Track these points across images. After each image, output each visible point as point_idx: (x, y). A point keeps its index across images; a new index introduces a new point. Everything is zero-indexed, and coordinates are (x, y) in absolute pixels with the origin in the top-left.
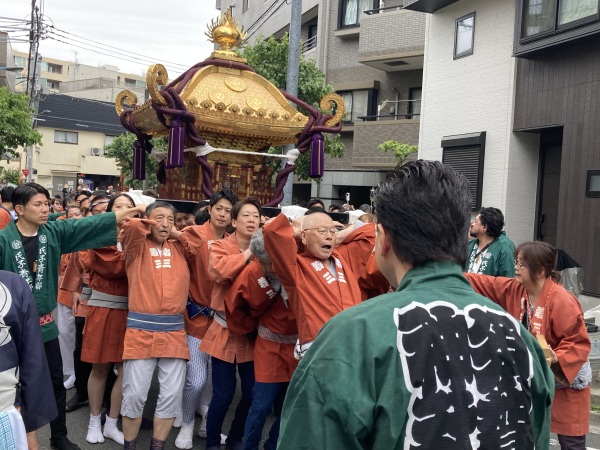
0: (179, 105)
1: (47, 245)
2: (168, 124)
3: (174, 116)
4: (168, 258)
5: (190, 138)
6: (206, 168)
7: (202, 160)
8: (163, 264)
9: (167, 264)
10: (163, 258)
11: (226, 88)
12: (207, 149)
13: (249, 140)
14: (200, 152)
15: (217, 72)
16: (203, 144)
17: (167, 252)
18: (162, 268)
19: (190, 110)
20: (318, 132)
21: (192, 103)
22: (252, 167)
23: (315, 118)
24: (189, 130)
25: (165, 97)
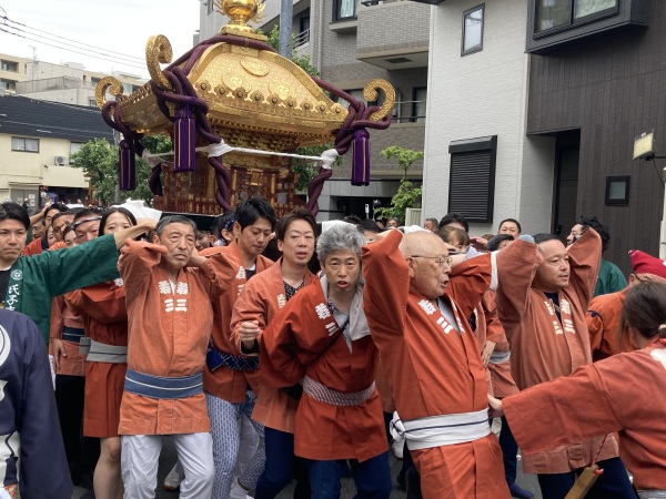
0: (188, 89)
1: (22, 282)
2: (172, 114)
3: (181, 105)
4: (182, 297)
5: (200, 134)
6: (220, 172)
7: (216, 162)
8: (175, 305)
9: (182, 307)
10: (176, 295)
11: (243, 71)
12: (223, 148)
13: (272, 137)
14: (213, 151)
15: (230, 52)
16: (218, 142)
17: (183, 288)
18: (173, 312)
19: (200, 96)
20: (362, 127)
21: (204, 88)
22: (277, 173)
23: (357, 111)
24: (200, 123)
25: (169, 79)
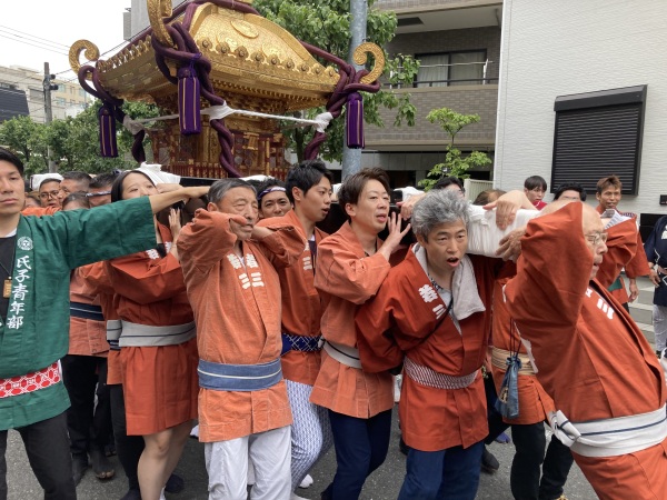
0: (191, 46)
1: (33, 252)
2: (173, 72)
3: (183, 63)
5: (206, 98)
6: (222, 135)
7: (219, 125)
8: (251, 281)
11: (235, 32)
12: (225, 111)
13: (263, 102)
14: (215, 114)
16: (221, 104)
17: (251, 261)
18: (251, 287)
19: (206, 56)
20: (354, 90)
21: (206, 46)
22: (271, 136)
23: (348, 74)
24: (204, 83)
25: (172, 34)
